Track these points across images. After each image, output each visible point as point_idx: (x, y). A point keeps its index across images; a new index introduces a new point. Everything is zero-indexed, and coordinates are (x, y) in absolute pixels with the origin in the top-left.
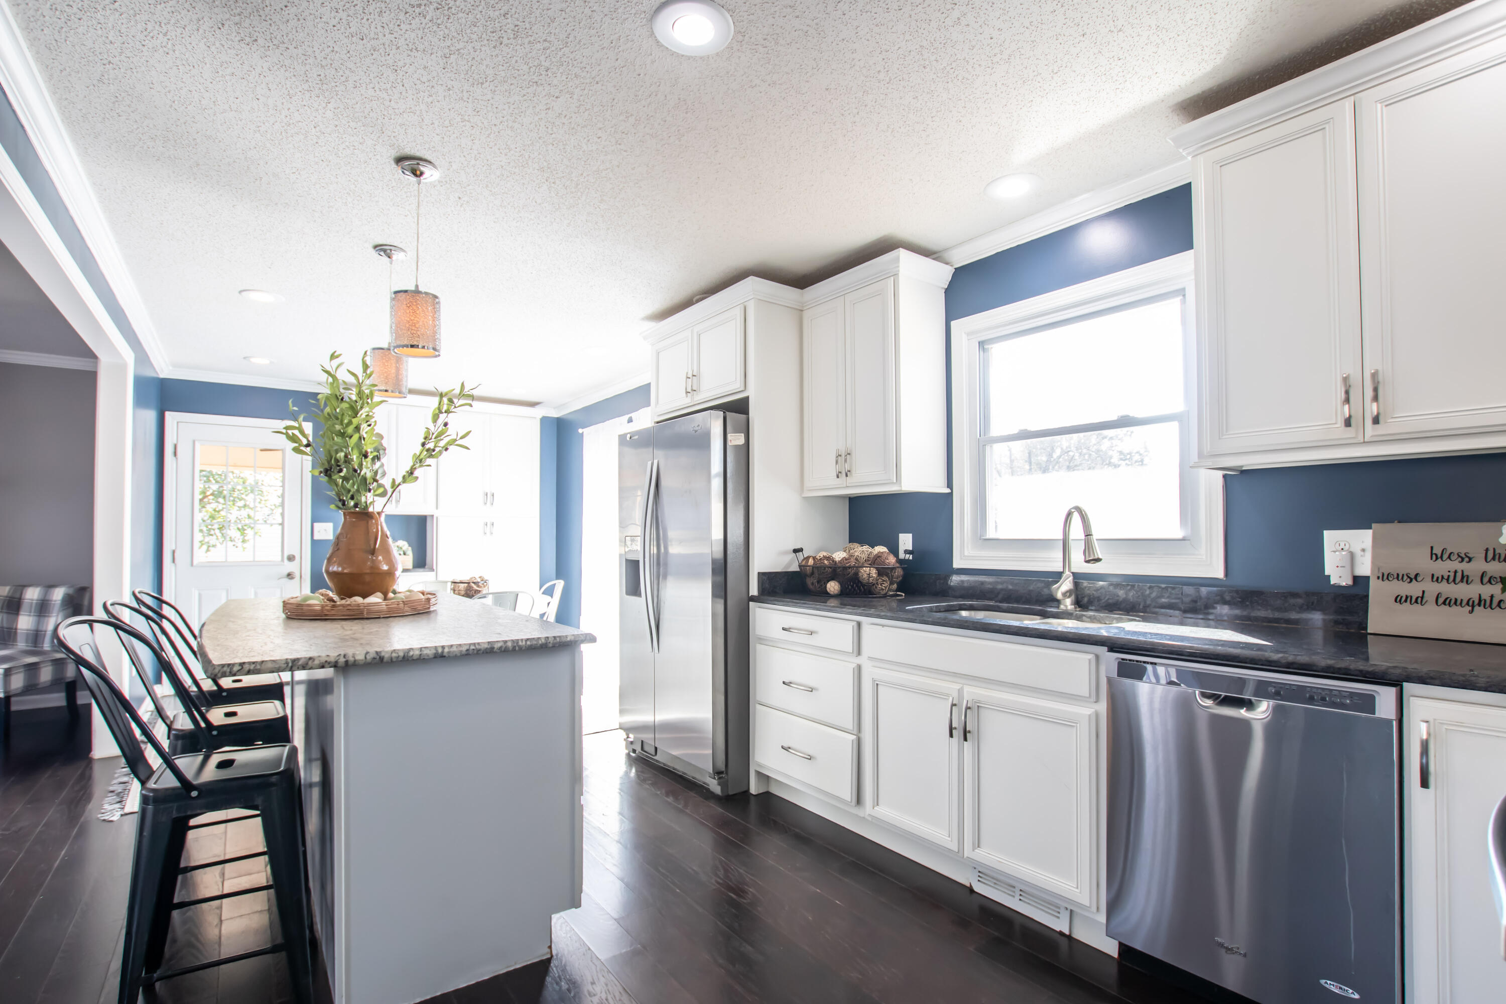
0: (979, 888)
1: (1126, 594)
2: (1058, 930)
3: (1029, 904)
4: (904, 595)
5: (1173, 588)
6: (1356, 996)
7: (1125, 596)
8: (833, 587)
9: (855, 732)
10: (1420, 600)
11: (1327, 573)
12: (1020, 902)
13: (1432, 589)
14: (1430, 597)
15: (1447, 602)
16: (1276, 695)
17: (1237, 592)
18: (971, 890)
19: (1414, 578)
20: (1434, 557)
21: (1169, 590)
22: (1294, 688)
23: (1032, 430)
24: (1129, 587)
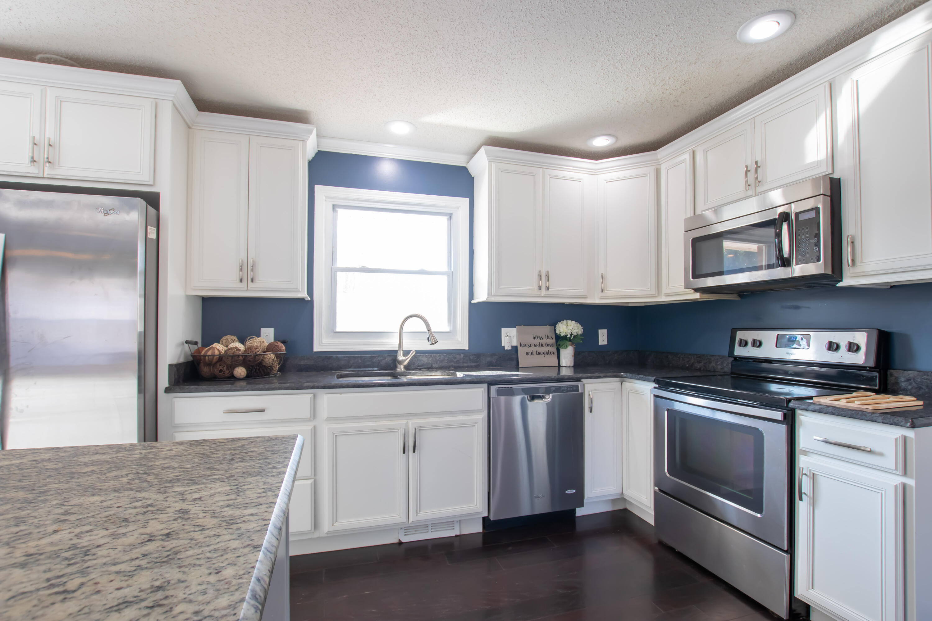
0: (405, 539)
1: (428, 360)
2: (454, 535)
3: (436, 531)
4: (280, 373)
5: (450, 355)
6: (574, 491)
7: (427, 361)
8: (241, 371)
9: (313, 477)
10: (532, 354)
11: (503, 345)
12: (432, 533)
13: (535, 349)
14: (535, 352)
15: (539, 354)
16: (555, 391)
17: (475, 355)
18: (400, 543)
19: (530, 346)
20: (535, 338)
21: (448, 356)
22: (558, 387)
23: (369, 267)
24: (429, 356)
